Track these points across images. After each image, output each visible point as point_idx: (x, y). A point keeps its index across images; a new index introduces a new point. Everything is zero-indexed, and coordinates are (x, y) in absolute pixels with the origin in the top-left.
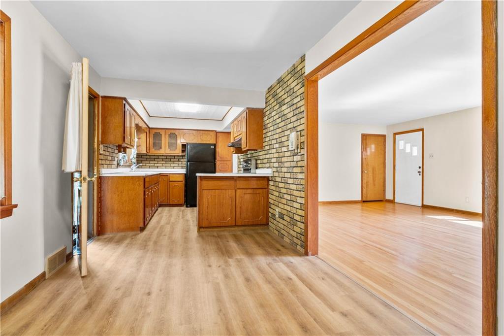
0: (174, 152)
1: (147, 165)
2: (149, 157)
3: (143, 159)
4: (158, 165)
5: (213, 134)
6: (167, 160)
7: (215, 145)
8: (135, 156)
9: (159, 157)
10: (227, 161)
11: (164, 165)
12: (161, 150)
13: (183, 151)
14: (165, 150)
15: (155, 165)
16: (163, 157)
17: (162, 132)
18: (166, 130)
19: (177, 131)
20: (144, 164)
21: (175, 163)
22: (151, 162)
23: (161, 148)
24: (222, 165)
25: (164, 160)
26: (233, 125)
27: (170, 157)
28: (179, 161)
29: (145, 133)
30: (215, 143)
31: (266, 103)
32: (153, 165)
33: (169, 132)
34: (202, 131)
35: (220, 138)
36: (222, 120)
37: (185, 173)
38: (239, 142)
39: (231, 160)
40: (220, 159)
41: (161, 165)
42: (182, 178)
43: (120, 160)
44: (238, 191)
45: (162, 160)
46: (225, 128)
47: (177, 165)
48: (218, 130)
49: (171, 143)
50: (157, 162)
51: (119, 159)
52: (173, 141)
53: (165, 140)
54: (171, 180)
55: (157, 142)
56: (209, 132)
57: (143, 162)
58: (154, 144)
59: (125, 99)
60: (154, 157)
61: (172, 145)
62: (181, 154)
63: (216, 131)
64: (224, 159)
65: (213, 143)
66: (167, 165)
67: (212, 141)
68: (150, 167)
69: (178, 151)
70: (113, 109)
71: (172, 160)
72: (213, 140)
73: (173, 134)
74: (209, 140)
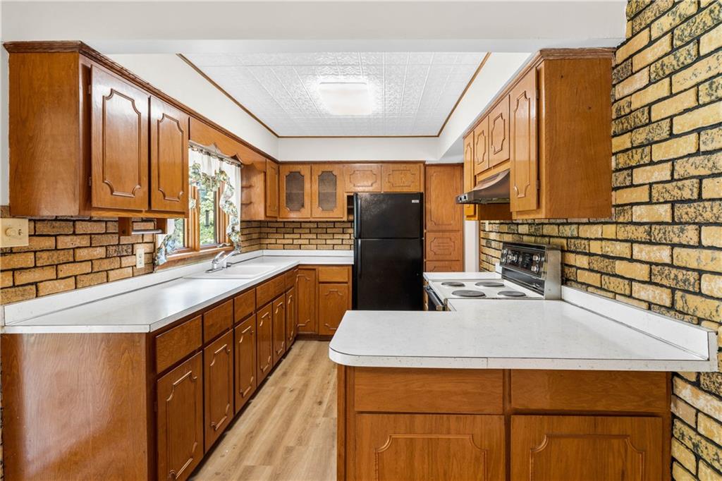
0: (331, 215)
1: (279, 241)
2: (282, 225)
3: (271, 230)
4: (300, 242)
5: (418, 170)
6: (320, 231)
7: (421, 196)
8: (238, 228)
9: (303, 225)
10: (452, 231)
11: (312, 241)
12: (303, 210)
13: (350, 211)
14: (312, 211)
15: (295, 242)
16: (311, 225)
17: (305, 171)
18: (314, 167)
19: (337, 166)
20: (273, 241)
21: (336, 236)
22: (286, 236)
23: (303, 206)
24: (440, 241)
25: (313, 231)
26: (470, 139)
27: (324, 226)
28: (343, 233)
29: (263, 174)
30: (422, 191)
31: (632, 18)
32: (291, 241)
33: (318, 170)
34: (391, 165)
35: (433, 178)
36: (438, 136)
37: (353, 263)
38: (501, 191)
39: (461, 230)
40: (435, 228)
41: (307, 242)
42: (346, 276)
43: (160, 249)
44: (518, 421)
45: (308, 231)
46: (447, 154)
47: (340, 242)
48: (430, 159)
49: (324, 194)
50: (298, 236)
51: (157, 247)
52: (329, 190)
53: (311, 187)
54: (321, 280)
55: (294, 191)
56: (408, 166)
57: (270, 236)
58: (290, 198)
59: (84, 49)
60: (291, 225)
61: (325, 199)
62: (345, 219)
63: (423, 162)
64: (444, 228)
65: (418, 191)
66: (319, 242)
67: (416, 188)
68: (284, 247)
69: (339, 212)
70: (46, 89)
71: (329, 231)
72: (417, 184)
73: (328, 172)
74: (408, 184)
